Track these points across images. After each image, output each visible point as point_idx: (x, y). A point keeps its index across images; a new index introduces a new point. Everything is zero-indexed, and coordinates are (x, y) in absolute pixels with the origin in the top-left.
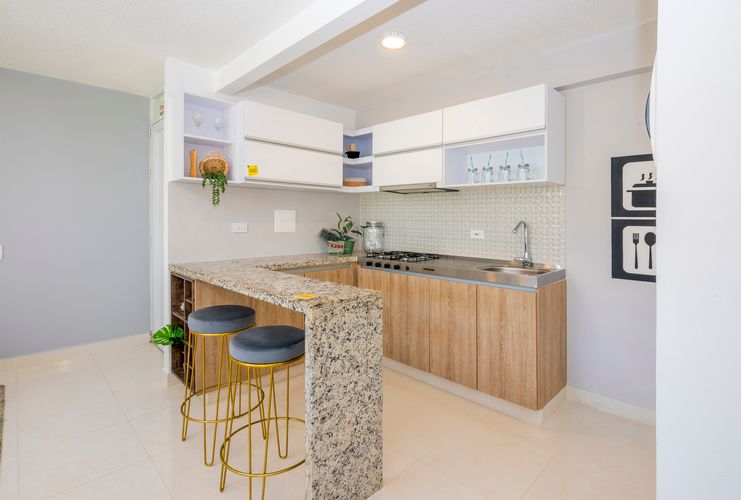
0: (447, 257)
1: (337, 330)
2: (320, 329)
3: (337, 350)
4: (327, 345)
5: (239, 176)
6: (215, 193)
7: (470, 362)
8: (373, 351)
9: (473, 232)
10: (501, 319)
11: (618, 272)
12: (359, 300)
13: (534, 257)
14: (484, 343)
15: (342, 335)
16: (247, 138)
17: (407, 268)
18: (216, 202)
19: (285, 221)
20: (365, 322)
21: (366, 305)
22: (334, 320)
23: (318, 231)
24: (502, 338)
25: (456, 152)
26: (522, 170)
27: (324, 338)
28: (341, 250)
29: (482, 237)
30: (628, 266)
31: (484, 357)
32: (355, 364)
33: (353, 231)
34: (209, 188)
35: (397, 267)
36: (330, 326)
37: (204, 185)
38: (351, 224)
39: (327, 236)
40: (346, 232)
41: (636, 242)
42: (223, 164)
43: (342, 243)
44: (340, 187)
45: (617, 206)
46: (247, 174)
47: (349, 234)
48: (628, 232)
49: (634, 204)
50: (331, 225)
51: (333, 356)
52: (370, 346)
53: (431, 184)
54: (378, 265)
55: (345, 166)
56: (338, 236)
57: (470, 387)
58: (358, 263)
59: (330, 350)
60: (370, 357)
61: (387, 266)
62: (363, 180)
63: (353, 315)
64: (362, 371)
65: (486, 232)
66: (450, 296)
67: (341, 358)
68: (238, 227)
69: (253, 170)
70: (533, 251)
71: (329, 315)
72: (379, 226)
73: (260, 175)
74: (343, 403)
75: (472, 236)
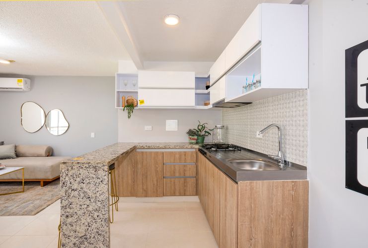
1: (75, 176)
2: (65, 174)
3: (75, 186)
4: (69, 182)
6: (129, 113)
8: (101, 192)
12: (90, 164)
15: (78, 179)
18: (129, 117)
19: (172, 125)
20: (94, 176)
21: (95, 167)
22: (73, 171)
27: (67, 179)
32: (87, 196)
36: (70, 173)
37: (124, 110)
42: (133, 101)
43: (196, 137)
44: (194, 106)
46: (139, 104)
51: (72, 188)
52: (97, 190)
53: (223, 100)
55: (196, 94)
59: (71, 185)
60: (98, 195)
63: (85, 171)
64: (92, 200)
67: (78, 191)
68: (148, 128)
69: (142, 102)
71: (70, 168)
73: (144, 104)
74: (79, 213)
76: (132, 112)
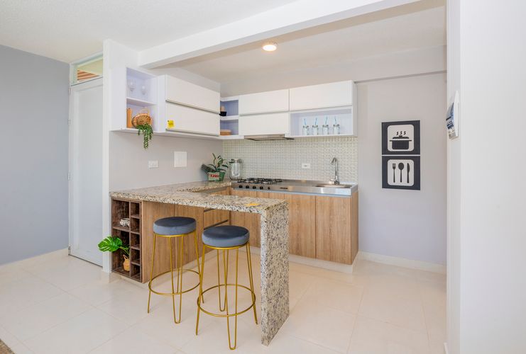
0: (286, 181)
1: (274, 222)
2: (269, 222)
3: (274, 234)
5: (160, 127)
6: (146, 140)
7: (312, 242)
9: (303, 164)
10: (330, 214)
11: (385, 185)
13: (340, 178)
14: (320, 230)
15: (276, 225)
16: (167, 102)
17: (269, 188)
18: (146, 146)
19: (181, 159)
21: (283, 208)
22: (273, 217)
23: (200, 166)
24: (330, 226)
25: (296, 116)
26: (335, 128)
27: (270, 227)
28: (218, 179)
29: (309, 167)
30: (390, 182)
31: (320, 238)
32: (280, 243)
33: (223, 166)
34: (142, 136)
35: (261, 188)
36: (272, 220)
37: (139, 134)
38: (222, 161)
39: (206, 169)
40: (219, 166)
41: (394, 168)
42: (149, 119)
43: (218, 174)
44: (218, 136)
45: (385, 149)
46: (167, 126)
47: (221, 167)
48: (390, 163)
49: (393, 148)
50: (209, 161)
51: (273, 238)
52: (285, 232)
53: (281, 135)
54: (247, 187)
55: (221, 122)
56: (214, 169)
57: (311, 257)
58: (232, 186)
61: (254, 188)
62: (229, 131)
63: (279, 214)
64: (282, 247)
65: (311, 164)
66: (299, 203)
67: (276, 239)
68: (152, 164)
69: (171, 124)
70: (340, 175)
71: (272, 214)
72: (240, 161)
73: (174, 128)
74: (276, 265)
75: (303, 167)
76: (150, 138)
